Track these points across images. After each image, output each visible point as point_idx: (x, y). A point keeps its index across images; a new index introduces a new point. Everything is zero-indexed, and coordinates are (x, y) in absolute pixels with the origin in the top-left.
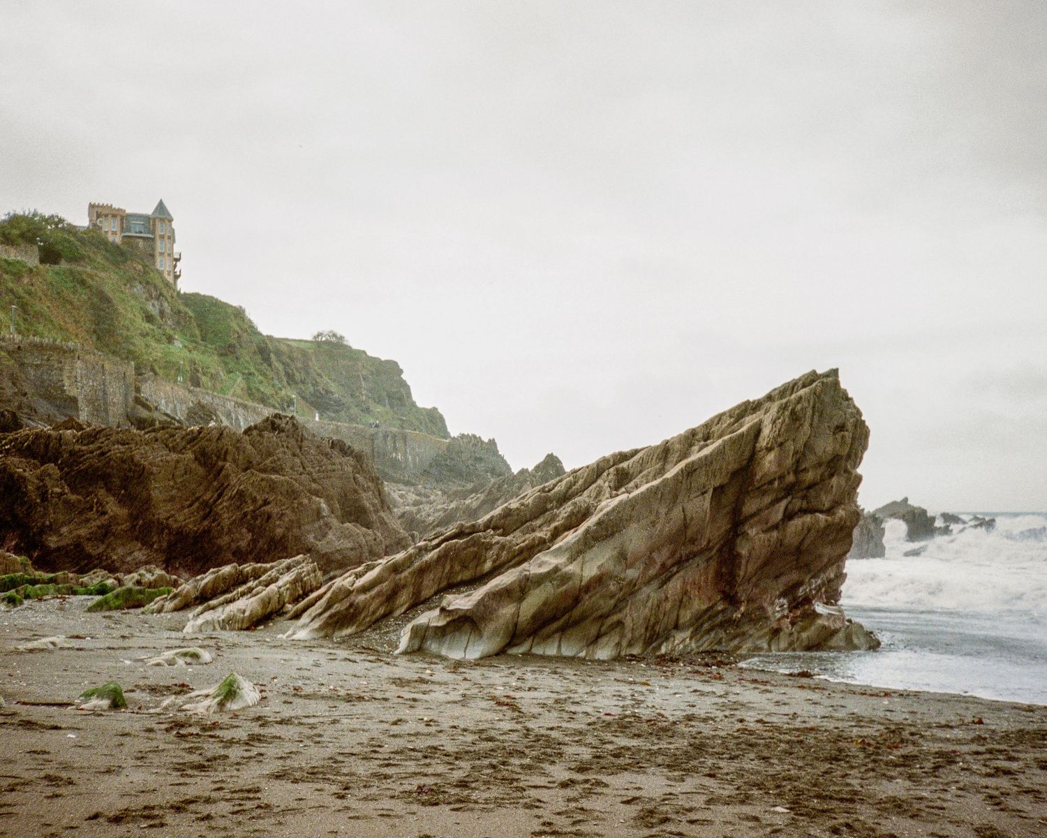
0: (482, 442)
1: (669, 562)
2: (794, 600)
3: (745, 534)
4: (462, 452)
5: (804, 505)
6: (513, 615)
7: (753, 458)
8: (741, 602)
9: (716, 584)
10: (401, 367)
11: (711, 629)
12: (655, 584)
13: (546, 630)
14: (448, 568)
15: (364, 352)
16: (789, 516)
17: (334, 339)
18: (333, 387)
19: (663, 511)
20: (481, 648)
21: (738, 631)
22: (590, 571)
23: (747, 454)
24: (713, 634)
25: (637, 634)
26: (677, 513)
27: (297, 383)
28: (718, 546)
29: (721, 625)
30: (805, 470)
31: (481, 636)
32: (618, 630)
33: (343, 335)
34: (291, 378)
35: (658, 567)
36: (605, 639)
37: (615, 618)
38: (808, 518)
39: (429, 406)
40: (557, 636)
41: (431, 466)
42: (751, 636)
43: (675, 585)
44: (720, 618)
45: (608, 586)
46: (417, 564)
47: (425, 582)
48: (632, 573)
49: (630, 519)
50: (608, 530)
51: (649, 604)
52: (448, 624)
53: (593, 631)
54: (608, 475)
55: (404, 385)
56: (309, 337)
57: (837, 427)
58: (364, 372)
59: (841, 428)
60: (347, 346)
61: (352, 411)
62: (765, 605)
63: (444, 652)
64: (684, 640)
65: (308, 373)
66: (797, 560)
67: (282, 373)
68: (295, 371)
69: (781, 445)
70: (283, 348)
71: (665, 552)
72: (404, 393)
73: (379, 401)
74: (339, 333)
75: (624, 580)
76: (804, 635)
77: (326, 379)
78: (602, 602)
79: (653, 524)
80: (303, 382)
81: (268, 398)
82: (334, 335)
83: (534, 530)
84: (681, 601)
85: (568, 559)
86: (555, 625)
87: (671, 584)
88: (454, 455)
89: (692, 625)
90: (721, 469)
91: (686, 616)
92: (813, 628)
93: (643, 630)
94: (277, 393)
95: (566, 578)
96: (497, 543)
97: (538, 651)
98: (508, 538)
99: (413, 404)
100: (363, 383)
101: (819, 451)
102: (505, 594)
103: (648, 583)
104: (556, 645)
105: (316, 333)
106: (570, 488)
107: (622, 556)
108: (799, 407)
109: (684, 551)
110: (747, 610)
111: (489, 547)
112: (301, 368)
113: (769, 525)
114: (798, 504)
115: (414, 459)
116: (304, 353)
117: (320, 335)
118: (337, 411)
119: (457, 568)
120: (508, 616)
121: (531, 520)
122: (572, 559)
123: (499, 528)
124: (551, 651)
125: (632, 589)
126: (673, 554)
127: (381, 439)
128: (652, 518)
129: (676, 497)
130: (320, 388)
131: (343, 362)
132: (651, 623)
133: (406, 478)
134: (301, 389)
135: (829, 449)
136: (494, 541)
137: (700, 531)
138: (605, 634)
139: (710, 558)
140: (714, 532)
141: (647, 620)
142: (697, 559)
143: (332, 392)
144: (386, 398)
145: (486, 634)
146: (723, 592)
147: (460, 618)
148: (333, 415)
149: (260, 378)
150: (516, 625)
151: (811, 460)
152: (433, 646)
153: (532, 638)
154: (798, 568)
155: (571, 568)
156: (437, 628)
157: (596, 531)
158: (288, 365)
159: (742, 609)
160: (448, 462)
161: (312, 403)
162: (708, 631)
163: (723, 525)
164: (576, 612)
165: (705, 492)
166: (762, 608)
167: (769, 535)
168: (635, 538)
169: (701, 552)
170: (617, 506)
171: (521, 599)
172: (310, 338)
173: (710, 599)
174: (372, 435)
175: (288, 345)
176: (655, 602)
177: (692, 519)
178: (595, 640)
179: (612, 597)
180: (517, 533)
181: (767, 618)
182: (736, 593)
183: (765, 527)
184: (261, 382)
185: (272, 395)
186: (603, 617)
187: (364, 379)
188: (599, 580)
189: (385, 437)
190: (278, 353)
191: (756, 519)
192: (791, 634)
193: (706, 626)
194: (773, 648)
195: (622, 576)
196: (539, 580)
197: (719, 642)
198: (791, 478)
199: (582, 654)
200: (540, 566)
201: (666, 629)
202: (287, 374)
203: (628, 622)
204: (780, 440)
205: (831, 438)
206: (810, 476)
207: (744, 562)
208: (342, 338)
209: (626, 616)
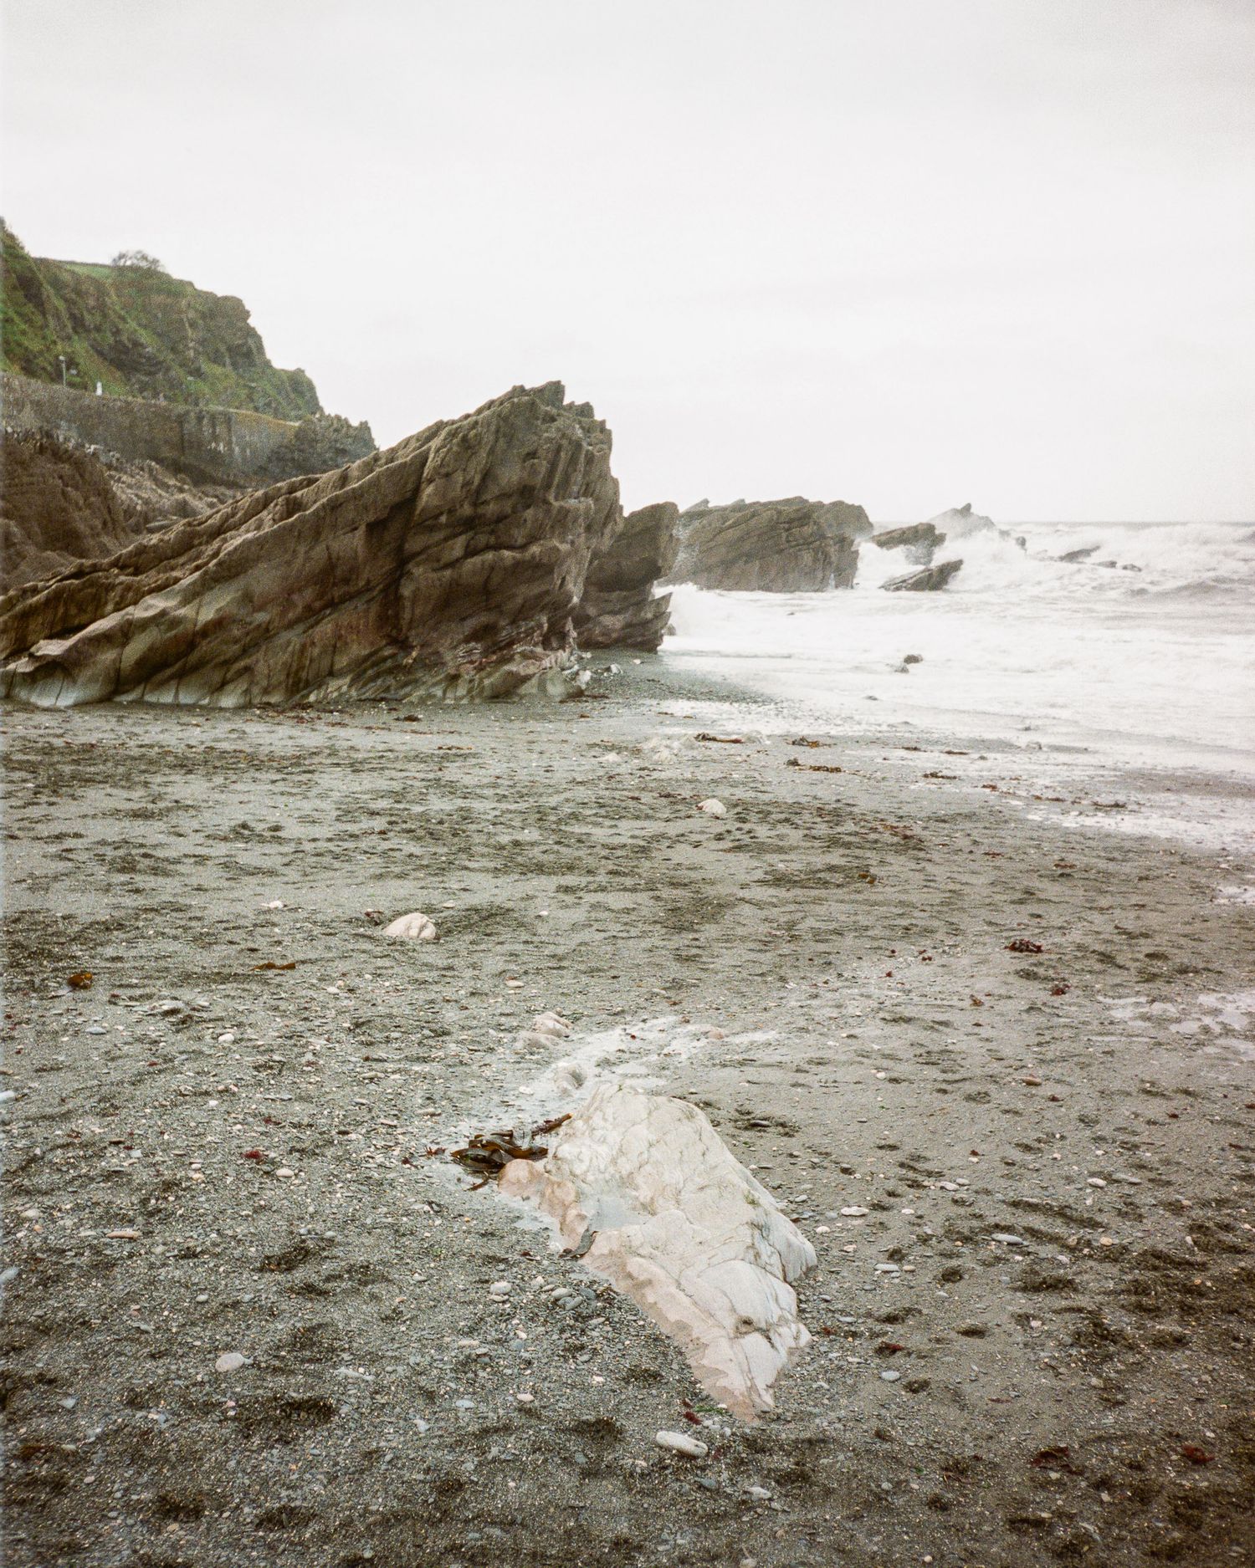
0: (349, 426)
1: (317, 604)
2: (495, 644)
3: (409, 573)
4: (317, 442)
5: (492, 540)
6: (114, 661)
7: (417, 491)
8: (413, 648)
9: (380, 628)
10: (247, 307)
11: (377, 676)
12: (300, 628)
13: (160, 677)
14: (61, 610)
15: (191, 284)
16: (470, 552)
17: (144, 264)
18: (144, 337)
19: (302, 549)
20: (75, 695)
21: (411, 677)
22: (207, 614)
23: (410, 486)
24: (379, 682)
25: (274, 681)
26: (319, 552)
27: (88, 331)
28: (381, 586)
29: (390, 671)
30: (485, 502)
31: (75, 682)
32: (246, 676)
33: (157, 257)
34: (78, 323)
35: (299, 609)
36: (230, 687)
37: (242, 664)
38: (490, 556)
39: (291, 367)
40: (173, 683)
41: (270, 460)
42: (424, 683)
43: (326, 628)
44: (389, 663)
45: (231, 630)
46: (19, 608)
47: (32, 627)
48: (261, 617)
49: (258, 559)
50: (230, 571)
51: (290, 649)
52: (37, 670)
53: (217, 677)
54: (276, 505)
55: (251, 333)
56: (106, 260)
57: (528, 454)
58: (192, 314)
59: (532, 455)
60: (163, 274)
61: (173, 373)
62: (441, 650)
63: (33, 699)
64: (340, 688)
65: (105, 316)
66: (487, 600)
67: (65, 315)
68: (85, 313)
69: (447, 475)
70: (66, 277)
71: (309, 593)
72: (253, 346)
73: (216, 359)
74: (152, 255)
75: (250, 624)
76: (487, 682)
77: (133, 324)
78: (225, 647)
79: (289, 563)
80: (98, 329)
81: (35, 357)
82: (144, 258)
83: (173, 569)
84: (335, 646)
85: (180, 602)
86: (169, 672)
87: (318, 629)
88: (306, 446)
89: (350, 671)
90: (375, 502)
91: (342, 661)
92: (497, 674)
93: (283, 678)
94: (48, 349)
95: (176, 622)
96: (121, 583)
97: (151, 698)
98: (138, 578)
99: (268, 364)
100: (190, 332)
101: (504, 481)
102: (106, 639)
103: (290, 626)
104: (172, 694)
105: (116, 255)
106: (227, 520)
107: (247, 598)
108: (473, 433)
109: (337, 593)
110: (419, 655)
111: (110, 587)
112: (93, 308)
113: (442, 563)
114: (482, 539)
115: (243, 450)
116: (99, 285)
117: (122, 256)
118: (150, 374)
119: (73, 611)
120: (108, 662)
121: (173, 557)
122: (185, 602)
123: (129, 567)
124: (167, 698)
125: (265, 634)
126: (321, 596)
127: (194, 422)
128: (287, 557)
129: (319, 533)
130: (124, 338)
131: (158, 299)
132: (294, 669)
133: (232, 478)
134: (95, 340)
135: (515, 478)
136: (117, 581)
137: (354, 570)
138: (232, 680)
139: (372, 599)
140: (374, 572)
141: (287, 666)
142: (355, 601)
143: (142, 345)
144: (227, 354)
145: (80, 681)
146: (389, 636)
147: (48, 663)
148: (145, 379)
149: (23, 327)
150: (118, 671)
151: (493, 490)
152: (23, 694)
153: (142, 687)
154: (489, 609)
155: (182, 612)
156: (23, 674)
157: (215, 572)
158: (75, 303)
159: (414, 654)
160: (296, 455)
161: (112, 362)
162: (373, 679)
163: (386, 565)
164: (193, 658)
165: (356, 529)
166: (437, 653)
167: (439, 574)
168: (264, 579)
169: (359, 593)
170: (240, 545)
171: (124, 645)
172: (108, 261)
173: (372, 644)
174: (179, 416)
175: (73, 273)
176: (298, 647)
177: (338, 559)
178: (221, 687)
179: (236, 642)
180: (153, 572)
181: (444, 664)
182: (407, 638)
183: (436, 565)
184: (24, 333)
185: (41, 353)
186: (227, 663)
187: (191, 325)
188: (219, 624)
189: (200, 419)
190: (57, 284)
191: (423, 557)
192: (471, 681)
193: (370, 672)
194: (448, 695)
195: (248, 620)
196: (144, 624)
197: (387, 689)
198: (467, 510)
199: (206, 701)
200: (146, 609)
201: (317, 675)
202: (73, 317)
203: (261, 668)
204: (443, 471)
205: (518, 467)
206: (491, 509)
207: (407, 604)
208: (155, 262)
209: (257, 661)
